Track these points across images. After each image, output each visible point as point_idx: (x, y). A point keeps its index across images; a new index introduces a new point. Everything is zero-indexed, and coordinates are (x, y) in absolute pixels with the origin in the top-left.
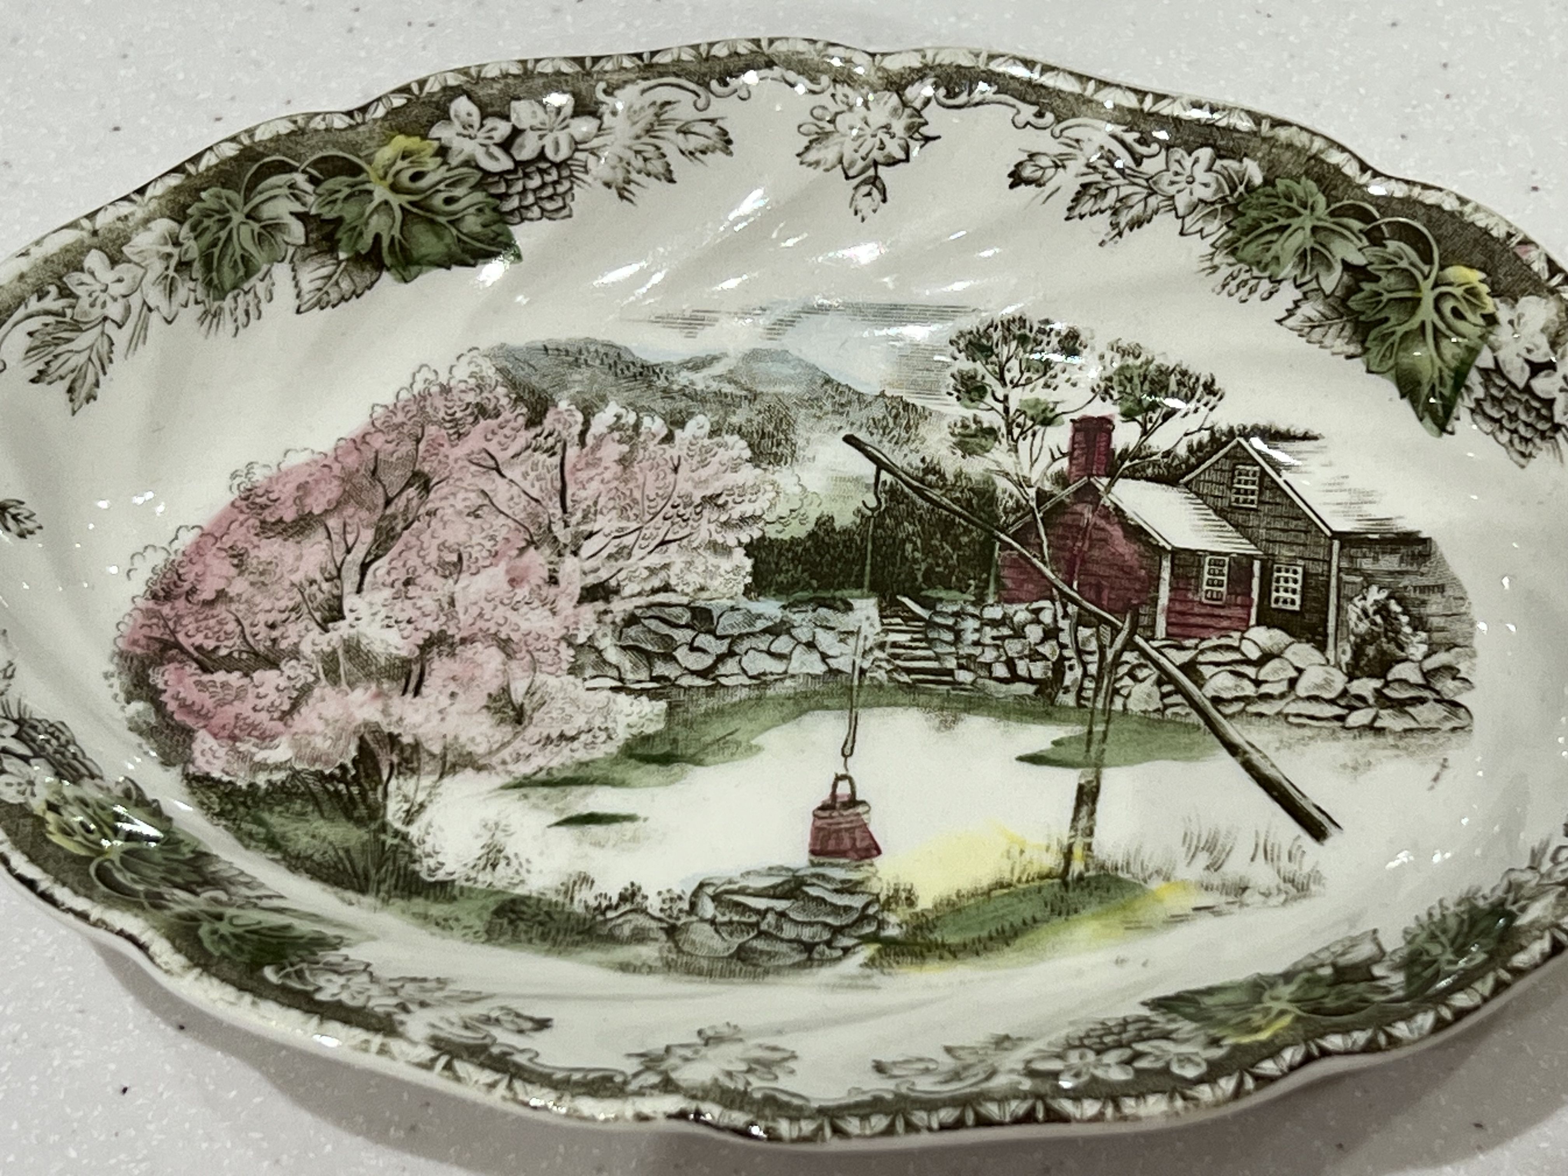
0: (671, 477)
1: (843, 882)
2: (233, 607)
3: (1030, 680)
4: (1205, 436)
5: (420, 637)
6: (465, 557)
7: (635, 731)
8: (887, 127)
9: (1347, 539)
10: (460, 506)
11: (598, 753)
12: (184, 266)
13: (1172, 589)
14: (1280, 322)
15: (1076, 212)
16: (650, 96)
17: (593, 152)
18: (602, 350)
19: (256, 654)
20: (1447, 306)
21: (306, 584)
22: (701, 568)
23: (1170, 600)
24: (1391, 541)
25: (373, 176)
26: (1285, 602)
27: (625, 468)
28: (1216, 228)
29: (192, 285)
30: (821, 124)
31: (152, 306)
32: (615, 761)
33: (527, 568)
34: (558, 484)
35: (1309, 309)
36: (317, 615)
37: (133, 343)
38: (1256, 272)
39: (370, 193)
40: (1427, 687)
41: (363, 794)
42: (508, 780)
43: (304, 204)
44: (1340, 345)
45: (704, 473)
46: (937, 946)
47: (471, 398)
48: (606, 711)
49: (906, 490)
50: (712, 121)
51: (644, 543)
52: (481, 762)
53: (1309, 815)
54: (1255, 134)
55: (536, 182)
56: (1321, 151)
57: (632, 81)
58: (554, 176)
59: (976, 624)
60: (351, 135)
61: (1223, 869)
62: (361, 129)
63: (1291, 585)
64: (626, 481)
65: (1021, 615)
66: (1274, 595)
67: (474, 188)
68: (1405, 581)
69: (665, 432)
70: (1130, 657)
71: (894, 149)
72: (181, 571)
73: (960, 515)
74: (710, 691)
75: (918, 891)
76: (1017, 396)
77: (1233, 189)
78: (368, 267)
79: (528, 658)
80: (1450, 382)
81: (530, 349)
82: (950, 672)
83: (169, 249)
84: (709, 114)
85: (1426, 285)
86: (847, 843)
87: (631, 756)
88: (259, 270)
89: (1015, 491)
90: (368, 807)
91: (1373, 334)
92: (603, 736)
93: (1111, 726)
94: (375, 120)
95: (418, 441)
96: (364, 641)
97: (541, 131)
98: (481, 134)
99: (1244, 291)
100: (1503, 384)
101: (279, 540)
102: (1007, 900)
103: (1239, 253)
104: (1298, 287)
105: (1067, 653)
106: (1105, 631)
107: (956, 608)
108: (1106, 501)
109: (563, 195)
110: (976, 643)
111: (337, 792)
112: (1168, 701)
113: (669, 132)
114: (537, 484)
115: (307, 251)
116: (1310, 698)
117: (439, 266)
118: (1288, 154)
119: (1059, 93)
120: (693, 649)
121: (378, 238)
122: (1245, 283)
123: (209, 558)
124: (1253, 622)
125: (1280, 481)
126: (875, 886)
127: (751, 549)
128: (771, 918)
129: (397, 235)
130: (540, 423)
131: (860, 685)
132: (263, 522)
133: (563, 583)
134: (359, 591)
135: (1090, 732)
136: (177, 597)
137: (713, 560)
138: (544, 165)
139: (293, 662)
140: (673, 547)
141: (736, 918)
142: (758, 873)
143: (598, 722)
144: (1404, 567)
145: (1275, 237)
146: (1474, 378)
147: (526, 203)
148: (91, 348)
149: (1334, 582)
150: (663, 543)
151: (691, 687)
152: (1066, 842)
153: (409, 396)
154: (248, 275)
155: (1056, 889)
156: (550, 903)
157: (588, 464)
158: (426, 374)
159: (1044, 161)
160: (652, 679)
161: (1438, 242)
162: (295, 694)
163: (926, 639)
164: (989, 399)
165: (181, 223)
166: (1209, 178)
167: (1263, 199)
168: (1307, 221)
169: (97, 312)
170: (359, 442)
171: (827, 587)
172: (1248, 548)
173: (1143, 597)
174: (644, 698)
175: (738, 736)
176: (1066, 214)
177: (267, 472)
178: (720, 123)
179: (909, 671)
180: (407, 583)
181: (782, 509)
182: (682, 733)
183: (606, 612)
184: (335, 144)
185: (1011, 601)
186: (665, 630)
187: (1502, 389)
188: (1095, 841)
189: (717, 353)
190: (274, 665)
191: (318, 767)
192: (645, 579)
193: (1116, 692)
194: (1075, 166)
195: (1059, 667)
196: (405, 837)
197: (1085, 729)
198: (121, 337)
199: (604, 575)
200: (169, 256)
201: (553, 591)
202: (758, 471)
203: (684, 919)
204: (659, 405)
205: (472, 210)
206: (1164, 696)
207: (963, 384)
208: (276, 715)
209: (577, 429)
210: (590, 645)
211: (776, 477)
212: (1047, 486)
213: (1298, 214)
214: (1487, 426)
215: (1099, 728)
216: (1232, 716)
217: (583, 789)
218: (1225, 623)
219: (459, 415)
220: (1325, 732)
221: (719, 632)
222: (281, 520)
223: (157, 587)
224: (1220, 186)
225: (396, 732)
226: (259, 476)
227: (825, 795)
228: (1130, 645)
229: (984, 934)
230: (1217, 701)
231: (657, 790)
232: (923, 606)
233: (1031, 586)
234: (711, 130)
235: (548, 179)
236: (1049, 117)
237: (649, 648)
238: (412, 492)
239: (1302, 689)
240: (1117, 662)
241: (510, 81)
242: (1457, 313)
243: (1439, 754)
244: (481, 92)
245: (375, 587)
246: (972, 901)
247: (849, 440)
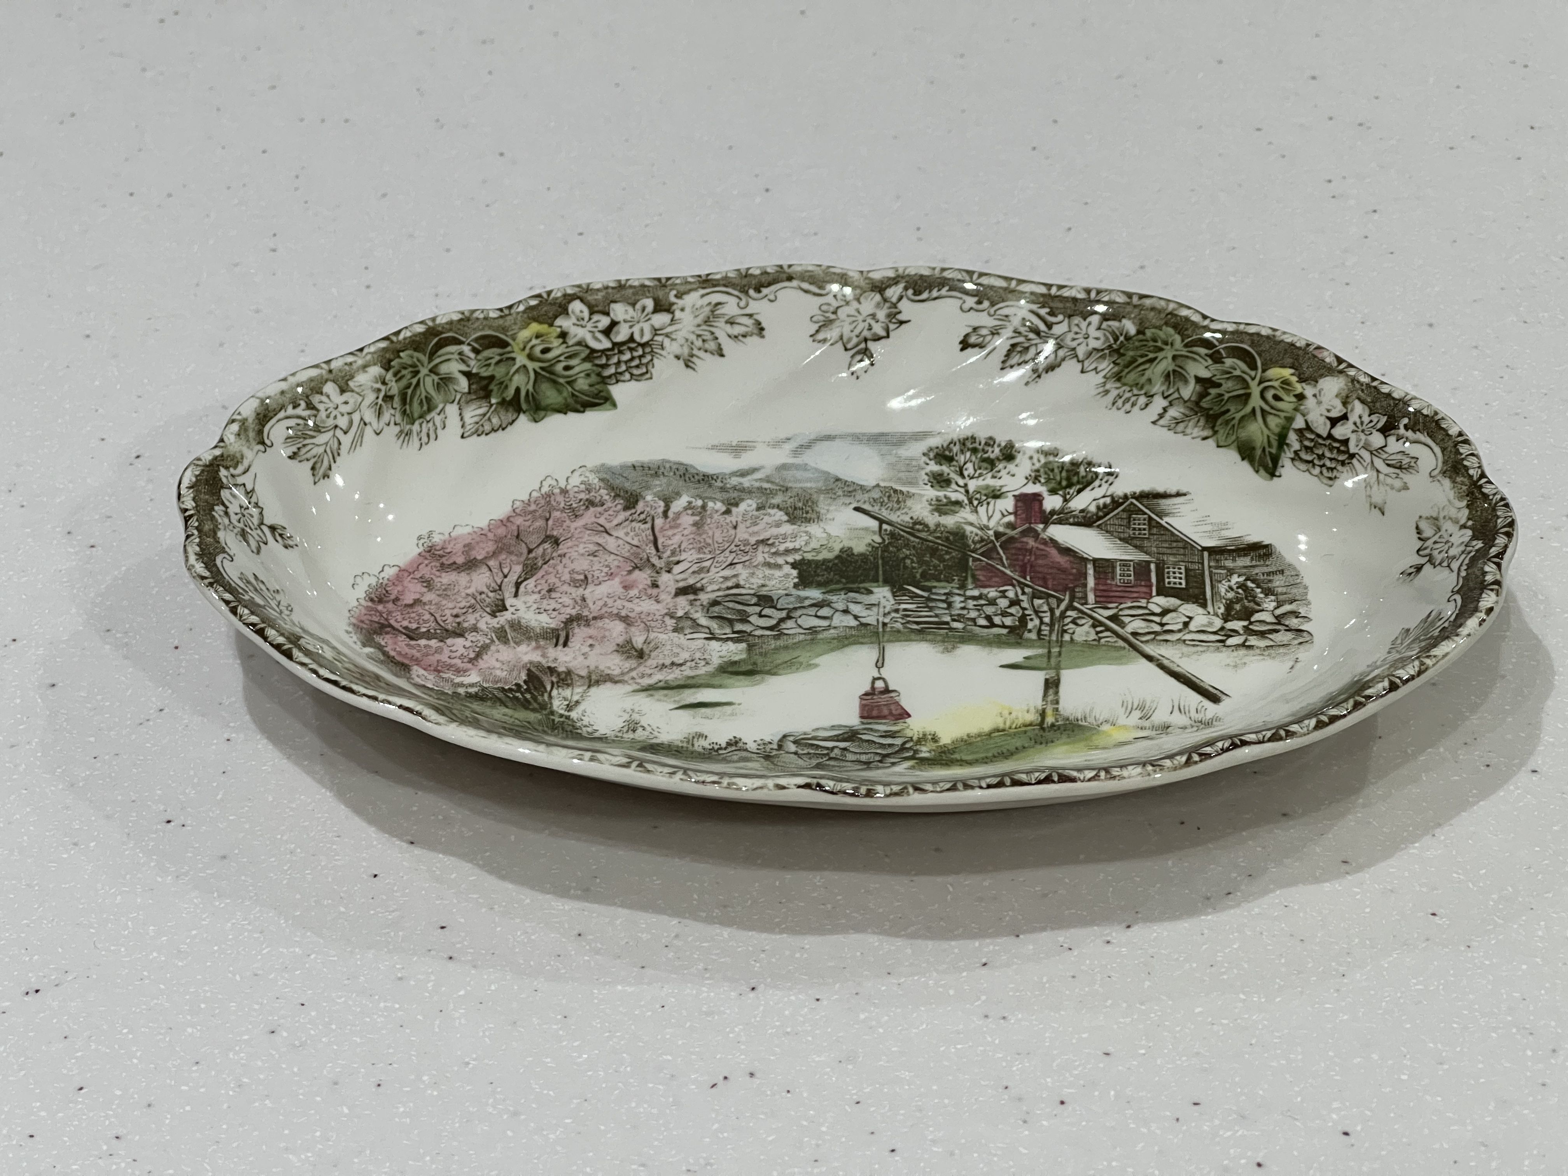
0: (732, 532)
1: (885, 732)
2: (427, 607)
3: (1004, 626)
4: (1108, 500)
5: (563, 618)
6: (589, 577)
7: (725, 659)
8: (873, 316)
9: (1213, 551)
10: (582, 551)
11: (702, 670)
12: (388, 398)
13: (1095, 578)
14: (1154, 423)
15: (1008, 364)
16: (707, 300)
17: (667, 335)
18: (674, 467)
19: (447, 630)
20: (1269, 395)
21: (477, 594)
22: (761, 576)
23: (1096, 584)
24: (1244, 549)
25: (516, 349)
26: (1175, 583)
27: (698, 528)
28: (1106, 366)
29: (393, 411)
30: (827, 315)
31: (367, 421)
32: (713, 675)
33: (635, 581)
34: (651, 538)
35: (1173, 412)
36: (488, 610)
37: (353, 446)
38: (1136, 392)
39: (514, 359)
40: (1279, 623)
41: (535, 698)
42: (638, 687)
43: (468, 366)
44: (1197, 432)
45: (756, 529)
46: (958, 761)
47: (583, 496)
48: (703, 650)
49: (902, 533)
50: (750, 316)
51: (718, 565)
52: (617, 679)
53: (1207, 690)
54: (1128, 304)
55: (627, 356)
56: (1174, 309)
57: (695, 290)
58: (640, 352)
59: (962, 599)
60: (501, 322)
61: (1152, 718)
62: (509, 318)
63: (1178, 575)
64: (700, 535)
65: (992, 593)
66: (1167, 580)
67: (585, 360)
68: (1256, 570)
69: (724, 509)
70: (1072, 614)
71: (878, 329)
72: (388, 589)
73: (942, 545)
74: (777, 637)
75: (940, 734)
76: (973, 485)
77: (1116, 339)
78: (511, 409)
79: (643, 625)
80: (1275, 444)
81: (624, 467)
82: (947, 623)
83: (379, 385)
84: (748, 311)
85: (1253, 384)
86: (885, 712)
87: (725, 672)
88: (436, 407)
89: (979, 532)
90: (539, 704)
91: (1219, 421)
92: (703, 663)
93: (1064, 649)
94: (518, 313)
95: (547, 520)
96: (523, 621)
97: (631, 323)
98: (590, 325)
99: (1128, 406)
100: (1312, 437)
101: (455, 573)
102: (1003, 738)
103: (1123, 380)
104: (1165, 398)
105: (1027, 612)
106: (1053, 602)
107: (946, 591)
108: (1043, 536)
109: (647, 365)
110: (963, 608)
111: (517, 698)
112: (1101, 635)
113: (721, 323)
114: (636, 539)
115: (469, 397)
116: (1198, 632)
117: (559, 411)
118: (1152, 314)
119: (992, 287)
120: (761, 616)
121: (518, 390)
122: (1128, 400)
123: (406, 583)
124: (1154, 593)
125: (1163, 522)
126: (909, 733)
127: (794, 565)
128: (836, 751)
129: (531, 389)
130: (634, 507)
131: (884, 631)
132: (442, 564)
133: (662, 587)
134: (516, 595)
135: (1049, 652)
136: (388, 602)
137: (768, 572)
138: (633, 345)
139: (474, 634)
140: (739, 566)
141: (813, 752)
142: (825, 729)
143: (698, 655)
144: (1254, 563)
145: (1147, 366)
146: (1292, 437)
147: (620, 370)
148: (327, 444)
149: (1207, 573)
150: (731, 564)
151: (762, 636)
152: (1040, 708)
153: (539, 495)
154: (430, 410)
155: (1037, 732)
156: (678, 747)
157: (671, 527)
158: (549, 481)
159: (984, 332)
160: (734, 632)
161: (1260, 355)
162: (477, 650)
163: (927, 607)
164: (954, 486)
165: (387, 370)
166: (1099, 334)
167: (1137, 344)
168: (1169, 353)
169: (330, 422)
170: (505, 522)
171: (853, 582)
172: (1146, 558)
173: (1077, 583)
174: (730, 643)
175: (801, 659)
176: (1000, 366)
177: (441, 537)
178: (755, 317)
179: (917, 623)
180: (550, 591)
181: (814, 544)
182: (760, 660)
183: (695, 600)
184: (490, 327)
185: (985, 587)
186: (740, 607)
187: (1312, 440)
188: (1061, 707)
189: (757, 466)
190: (461, 635)
191: (499, 685)
192: (722, 582)
193: (1065, 631)
194: (1007, 333)
195: (1023, 620)
196: (568, 718)
197: (1046, 651)
198: (346, 440)
199: (691, 581)
200: (379, 390)
201: (655, 591)
202: (795, 527)
203: (774, 753)
204: (718, 495)
205: (582, 375)
206: (1097, 633)
207: (935, 478)
208: (465, 660)
209: (661, 510)
210: (687, 616)
211: (808, 529)
212: (1001, 529)
213: (1161, 349)
214: (1303, 467)
215: (1056, 650)
216: (1147, 642)
217: (693, 690)
218: (1135, 595)
219: (574, 505)
220: (1212, 649)
221: (779, 606)
222: (455, 563)
223: (373, 596)
224: (1107, 339)
225: (553, 665)
226: (437, 539)
227: (867, 688)
228: (1070, 607)
229: (990, 754)
230: (1135, 634)
231: (745, 689)
232: (923, 590)
233: (997, 579)
234: (749, 322)
235: (635, 354)
236: (986, 304)
237: (730, 616)
238: (547, 546)
239: (1193, 626)
240: (1063, 615)
241: (610, 291)
242: (1277, 398)
243: (1293, 657)
244: (590, 298)
245: (526, 593)
246: (979, 739)
247: (857, 509)
